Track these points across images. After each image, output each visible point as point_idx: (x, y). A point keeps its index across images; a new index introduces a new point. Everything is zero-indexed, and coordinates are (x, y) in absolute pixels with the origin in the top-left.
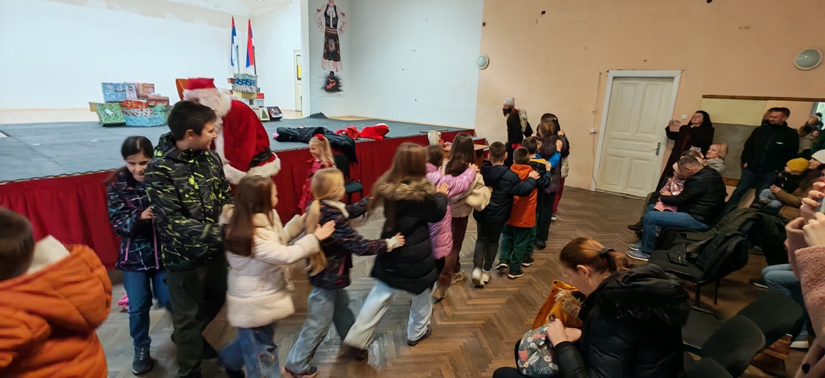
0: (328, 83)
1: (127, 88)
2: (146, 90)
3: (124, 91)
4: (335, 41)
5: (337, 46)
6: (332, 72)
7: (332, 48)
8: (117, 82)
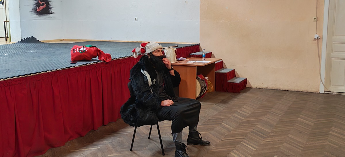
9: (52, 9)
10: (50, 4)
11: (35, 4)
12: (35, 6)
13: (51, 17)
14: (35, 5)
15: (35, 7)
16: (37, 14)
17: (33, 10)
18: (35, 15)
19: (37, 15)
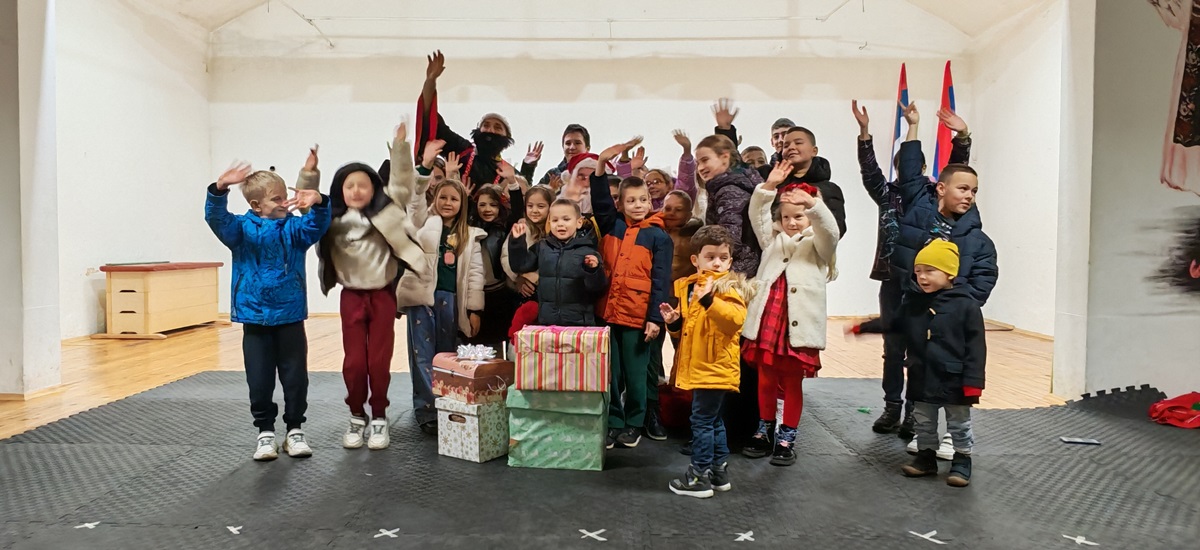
11: (1178, 245)
12: (1179, 252)
14: (1179, 249)
15: (1180, 258)
16: (1188, 291)
17: (1162, 271)
18: (1177, 296)
19: (1186, 295)
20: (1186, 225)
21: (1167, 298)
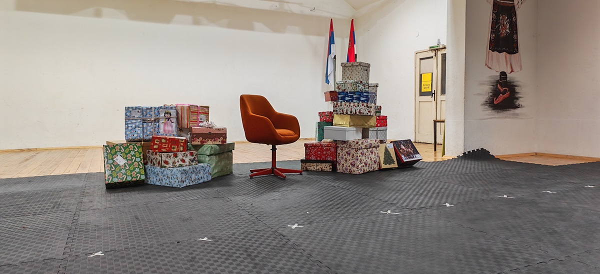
0: (496, 93)
1: (162, 115)
2: (194, 118)
3: (157, 120)
4: (510, 17)
5: (514, 27)
6: (503, 74)
7: (505, 30)
8: (149, 106)
9: (521, 99)
10: (517, 91)
11: (491, 91)
12: (491, 94)
13: (518, 115)
15: (491, 96)
16: (494, 109)
17: (486, 101)
18: (490, 111)
19: (493, 111)
20: (493, 83)
21: (487, 112)
